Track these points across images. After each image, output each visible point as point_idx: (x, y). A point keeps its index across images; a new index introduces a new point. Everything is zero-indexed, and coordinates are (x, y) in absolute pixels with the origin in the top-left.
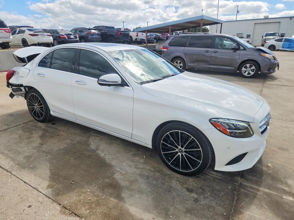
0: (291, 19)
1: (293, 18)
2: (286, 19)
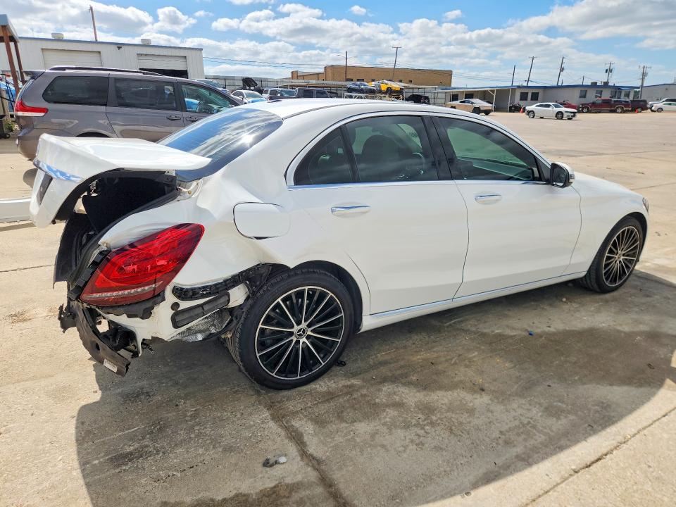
0: (119, 48)
1: (123, 47)
2: (109, 46)
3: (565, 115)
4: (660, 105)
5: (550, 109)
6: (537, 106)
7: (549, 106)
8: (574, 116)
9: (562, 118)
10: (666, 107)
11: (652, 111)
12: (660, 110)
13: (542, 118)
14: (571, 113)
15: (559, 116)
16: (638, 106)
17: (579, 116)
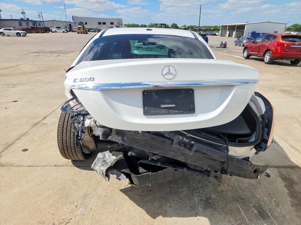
3: (22, 34)
4: (55, 30)
5: (12, 31)
6: (3, 30)
7: (11, 30)
8: (26, 35)
9: (20, 36)
10: (57, 30)
11: (52, 32)
12: (55, 32)
13: (8, 36)
14: (24, 33)
15: (18, 35)
16: (47, 30)
17: (28, 35)
